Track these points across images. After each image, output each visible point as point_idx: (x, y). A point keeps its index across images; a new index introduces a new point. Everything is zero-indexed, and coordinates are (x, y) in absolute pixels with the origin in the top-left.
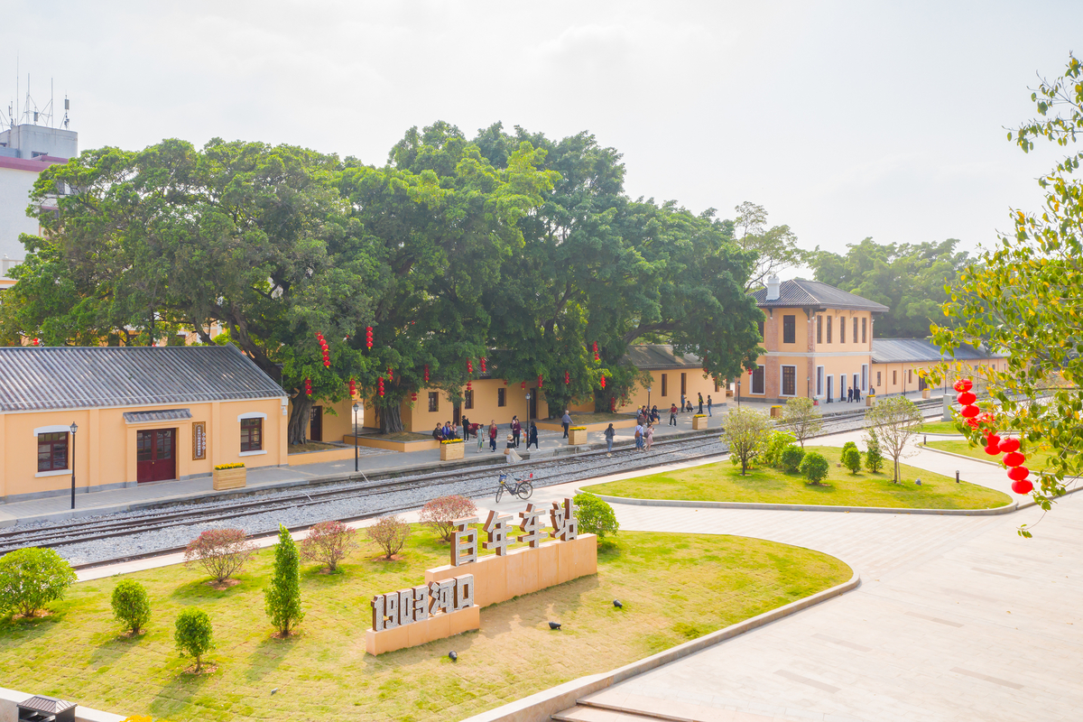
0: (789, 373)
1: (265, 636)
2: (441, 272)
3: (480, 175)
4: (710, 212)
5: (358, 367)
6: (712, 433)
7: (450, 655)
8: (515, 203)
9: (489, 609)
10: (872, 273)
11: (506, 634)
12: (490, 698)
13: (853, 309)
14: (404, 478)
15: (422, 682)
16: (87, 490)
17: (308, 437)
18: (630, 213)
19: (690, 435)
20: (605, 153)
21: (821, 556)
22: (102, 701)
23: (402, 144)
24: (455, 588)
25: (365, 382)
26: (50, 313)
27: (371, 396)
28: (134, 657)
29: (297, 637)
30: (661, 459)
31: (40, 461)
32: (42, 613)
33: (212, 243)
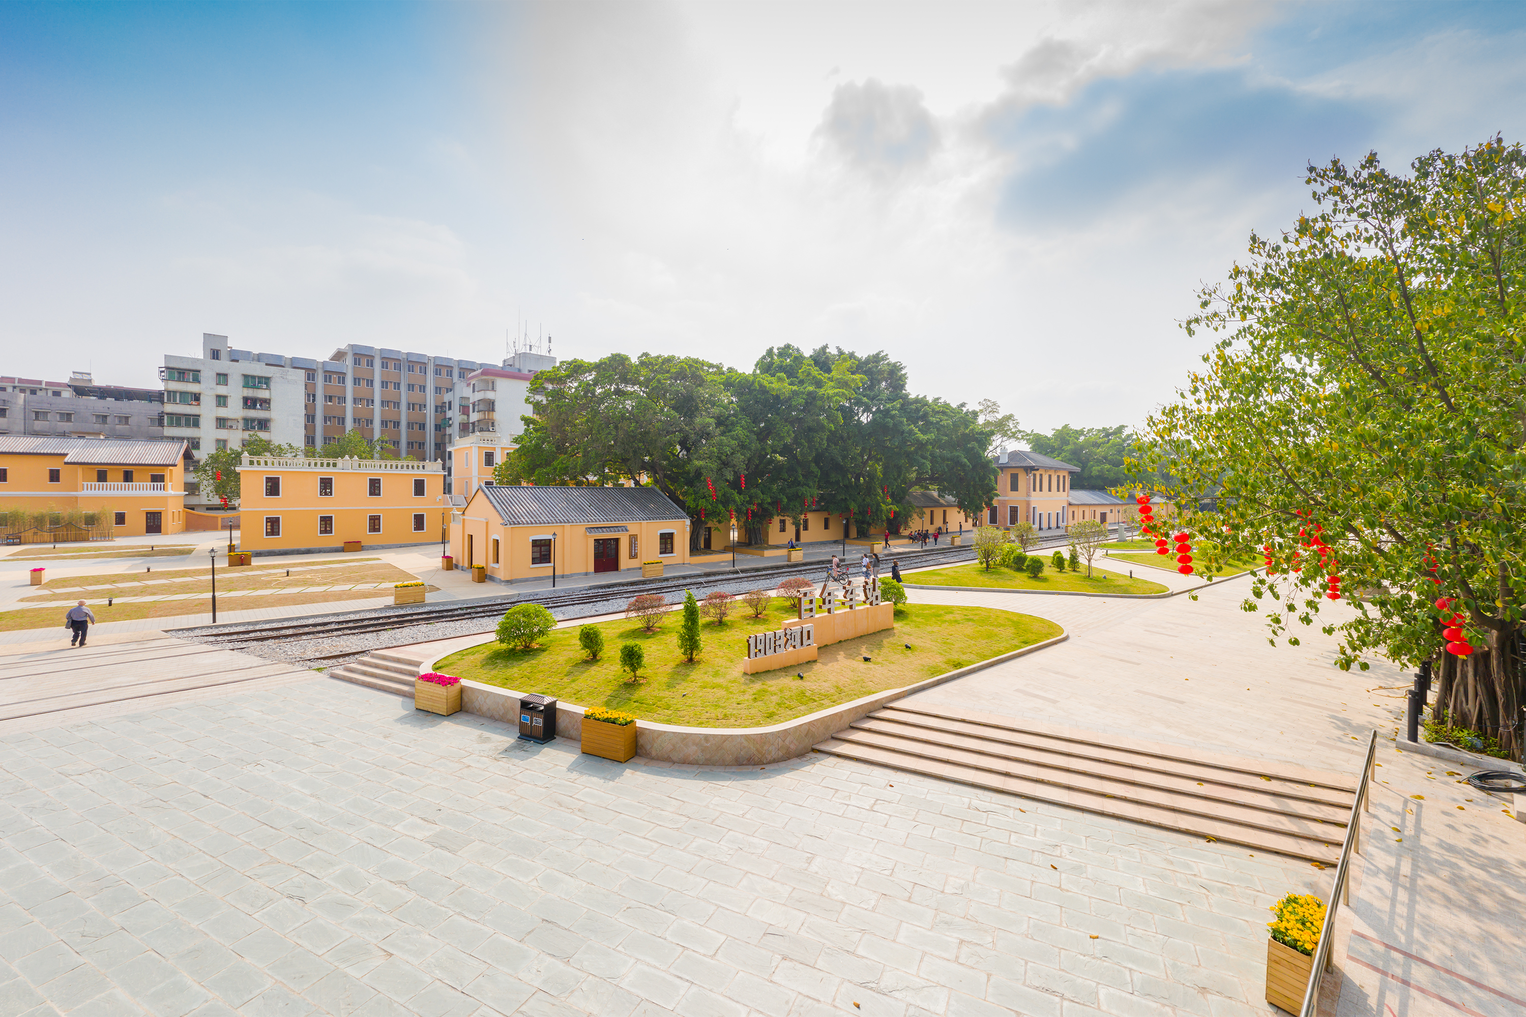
0: (1014, 510)
1: (678, 661)
2: (788, 440)
3: (814, 377)
4: (963, 405)
5: (734, 501)
6: (964, 548)
7: (799, 675)
8: (837, 394)
9: (823, 648)
10: (1069, 447)
11: (835, 664)
12: (826, 702)
13: (1057, 469)
14: (764, 573)
15: (781, 691)
16: (563, 577)
17: (702, 546)
18: (912, 404)
19: (950, 548)
20: (894, 365)
21: (1042, 620)
22: (574, 699)
23: (764, 358)
24: (802, 632)
25: (739, 511)
26: (539, 466)
27: (743, 520)
28: (593, 673)
29: (699, 662)
30: (931, 563)
31: (533, 559)
32: (535, 645)
33: (642, 419)
